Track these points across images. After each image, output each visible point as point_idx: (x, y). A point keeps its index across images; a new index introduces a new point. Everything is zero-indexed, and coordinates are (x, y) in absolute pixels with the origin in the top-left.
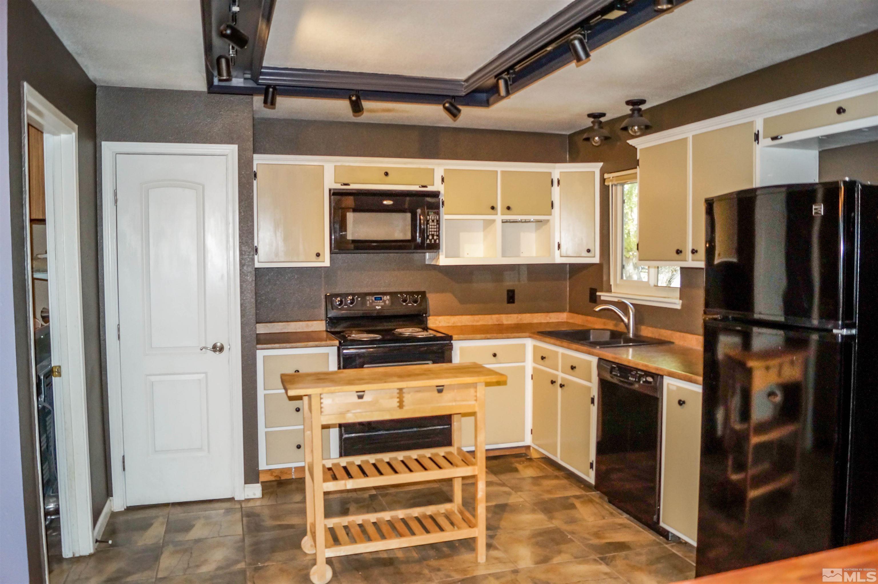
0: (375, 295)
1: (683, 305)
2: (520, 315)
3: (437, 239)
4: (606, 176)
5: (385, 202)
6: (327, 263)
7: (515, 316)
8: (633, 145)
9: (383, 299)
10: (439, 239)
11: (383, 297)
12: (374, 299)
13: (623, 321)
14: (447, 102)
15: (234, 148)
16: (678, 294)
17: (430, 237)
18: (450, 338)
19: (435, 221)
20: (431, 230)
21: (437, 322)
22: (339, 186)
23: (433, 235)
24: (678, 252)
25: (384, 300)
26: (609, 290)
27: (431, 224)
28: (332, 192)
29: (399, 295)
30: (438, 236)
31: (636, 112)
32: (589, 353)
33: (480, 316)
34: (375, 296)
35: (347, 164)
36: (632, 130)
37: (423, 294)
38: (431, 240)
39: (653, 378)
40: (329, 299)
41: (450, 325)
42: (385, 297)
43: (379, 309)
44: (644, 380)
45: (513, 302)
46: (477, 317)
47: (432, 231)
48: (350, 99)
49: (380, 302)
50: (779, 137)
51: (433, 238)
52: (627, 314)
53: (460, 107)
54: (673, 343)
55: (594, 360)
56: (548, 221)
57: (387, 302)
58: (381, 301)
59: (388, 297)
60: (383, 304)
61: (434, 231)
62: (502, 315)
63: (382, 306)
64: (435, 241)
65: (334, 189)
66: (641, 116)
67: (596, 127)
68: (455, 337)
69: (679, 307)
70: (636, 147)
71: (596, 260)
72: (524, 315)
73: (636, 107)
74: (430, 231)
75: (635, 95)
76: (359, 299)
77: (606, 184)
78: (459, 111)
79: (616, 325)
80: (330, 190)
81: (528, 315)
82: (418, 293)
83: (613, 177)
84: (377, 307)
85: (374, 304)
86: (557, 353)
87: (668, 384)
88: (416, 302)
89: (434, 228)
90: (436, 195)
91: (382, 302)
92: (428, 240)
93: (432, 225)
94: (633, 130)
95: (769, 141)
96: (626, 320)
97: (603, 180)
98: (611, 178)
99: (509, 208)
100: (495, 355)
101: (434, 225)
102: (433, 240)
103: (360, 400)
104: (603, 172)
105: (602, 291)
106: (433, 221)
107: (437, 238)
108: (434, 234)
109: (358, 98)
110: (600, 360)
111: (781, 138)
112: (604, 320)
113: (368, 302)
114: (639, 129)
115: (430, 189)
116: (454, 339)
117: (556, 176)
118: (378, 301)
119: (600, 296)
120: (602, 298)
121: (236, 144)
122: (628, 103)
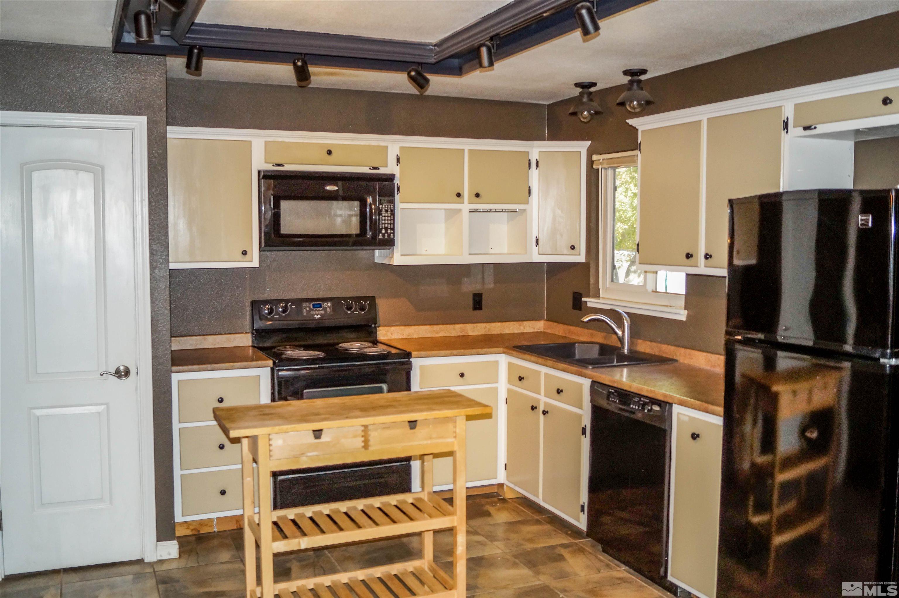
0: (313, 302)
1: (688, 316)
2: (488, 324)
3: (391, 233)
4: (595, 157)
5: (328, 188)
6: (255, 263)
7: (483, 325)
8: (634, 125)
9: (322, 306)
10: (394, 233)
11: (324, 304)
12: (311, 306)
13: (616, 333)
14: (413, 70)
15: (143, 120)
16: (682, 303)
17: (383, 231)
18: (408, 355)
19: (389, 210)
20: (383, 222)
21: (389, 334)
22: (270, 167)
23: (386, 229)
24: (689, 256)
25: (324, 307)
26: (597, 295)
27: (383, 215)
28: (262, 174)
29: (343, 301)
30: (393, 229)
31: (635, 84)
32: (581, 375)
33: (441, 326)
34: (313, 303)
35: (280, 140)
36: (630, 105)
37: (372, 299)
38: (383, 235)
39: (660, 405)
40: (256, 305)
41: (405, 337)
42: (326, 304)
43: (319, 319)
44: (649, 408)
45: (480, 308)
46: (436, 328)
47: (385, 224)
48: (295, 64)
49: (319, 310)
50: (813, 127)
51: (386, 232)
52: (621, 325)
53: (429, 76)
54: (676, 361)
55: (586, 383)
56: (524, 211)
57: (328, 310)
58: (321, 309)
59: (329, 304)
60: (323, 312)
61: (388, 224)
62: (467, 325)
63: (321, 315)
64: (389, 235)
65: (264, 171)
66: (642, 89)
67: (585, 99)
68: (414, 354)
69: (684, 318)
70: (637, 128)
71: (581, 258)
72: (493, 324)
73: (636, 78)
74: (382, 224)
75: (635, 65)
76: (294, 307)
77: (594, 167)
78: (427, 81)
79: (605, 338)
80: (259, 172)
81: (499, 324)
82: (365, 298)
83: (603, 160)
84: (315, 316)
85: (312, 313)
86: (539, 372)
87: (678, 414)
88: (362, 309)
89: (388, 220)
90: (391, 178)
91: (322, 310)
92: (381, 235)
93: (385, 216)
94: (632, 105)
95: (800, 131)
96: (620, 333)
97: (590, 163)
98: (601, 161)
99: (477, 195)
100: (462, 375)
101: (388, 216)
102: (386, 235)
103: (317, 441)
104: (590, 152)
105: (588, 296)
106: (387, 211)
107: (392, 232)
108: (388, 226)
109: (305, 63)
110: (594, 383)
111: (815, 128)
112: (591, 331)
113: (305, 310)
114: (639, 104)
115: (382, 171)
116: (413, 356)
117: (534, 156)
118: (317, 309)
119: (586, 302)
120: (589, 305)
121: (145, 115)
122: (626, 73)
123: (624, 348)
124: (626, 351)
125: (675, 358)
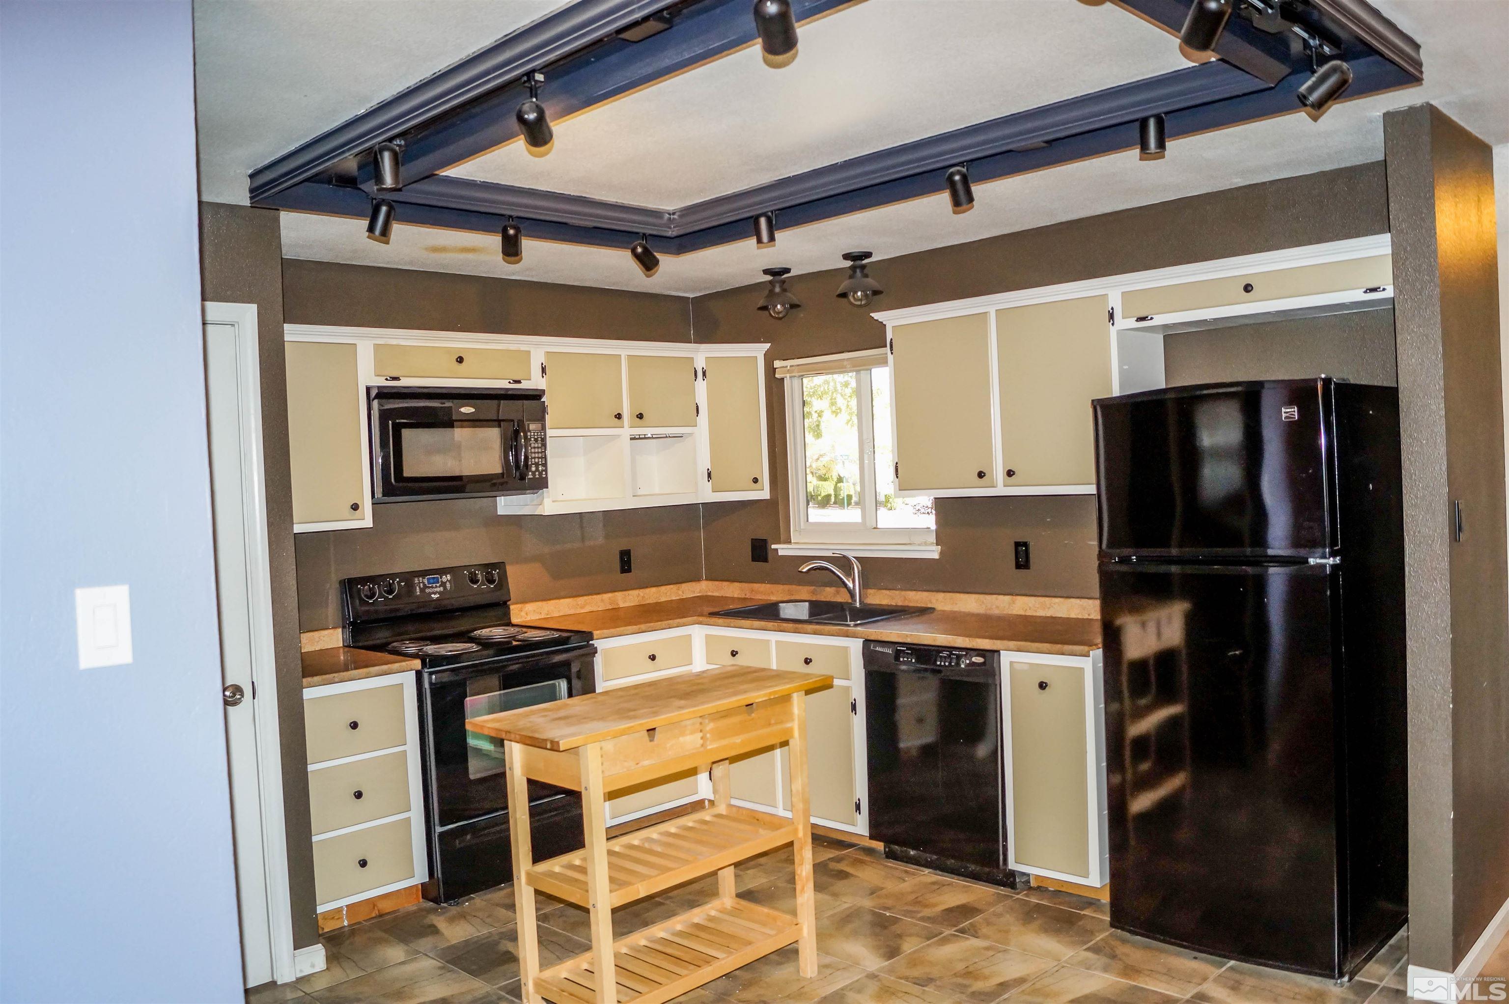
0: (427, 575)
1: (941, 553)
2: (641, 590)
3: (543, 471)
4: (777, 364)
5: (463, 410)
6: (368, 522)
7: (635, 593)
8: (880, 320)
9: (440, 580)
10: (546, 471)
11: (441, 578)
12: (426, 581)
13: (845, 585)
14: (640, 245)
15: (251, 310)
16: (933, 538)
17: (533, 469)
18: (589, 636)
19: (540, 439)
20: (533, 455)
22: (381, 382)
23: (537, 465)
24: (981, 475)
25: (442, 581)
26: (789, 541)
27: (533, 445)
28: (374, 393)
29: (465, 572)
30: (545, 465)
31: (858, 271)
32: (847, 635)
33: (586, 598)
34: (428, 577)
35: (394, 342)
36: (853, 296)
37: (500, 566)
38: (534, 473)
39: (983, 656)
40: (349, 586)
42: (444, 577)
43: (438, 599)
44: (968, 662)
45: (629, 570)
46: (581, 600)
47: (535, 458)
48: (504, 232)
49: (436, 587)
50: (1149, 318)
51: (537, 470)
52: (849, 571)
53: (658, 255)
54: (933, 609)
55: (855, 647)
56: (691, 434)
57: (448, 585)
58: (438, 585)
59: (449, 577)
60: (442, 589)
61: (539, 458)
62: (616, 593)
63: (439, 593)
64: (540, 474)
65: (379, 387)
66: (866, 276)
67: (777, 290)
68: (596, 633)
69: (936, 556)
70: (884, 323)
71: (764, 493)
72: (647, 590)
73: (858, 263)
74: (532, 458)
75: (855, 248)
76: (403, 584)
77: (777, 376)
78: (656, 262)
80: (368, 389)
81: (654, 590)
82: (493, 566)
83: (791, 366)
84: (433, 596)
85: (427, 591)
86: (768, 642)
87: (1011, 663)
88: (491, 581)
89: (538, 453)
90: (536, 396)
91: (440, 587)
92: (530, 473)
93: (535, 448)
94: (856, 296)
95: (1132, 323)
96: (849, 583)
97: (770, 371)
98: (789, 367)
99: (640, 416)
100: (653, 658)
101: (538, 448)
102: (537, 473)
103: (652, 743)
104: (769, 359)
105: (779, 542)
106: (536, 440)
107: (544, 468)
108: (539, 462)
109: (518, 230)
110: (867, 642)
111: (1152, 319)
112: (787, 587)
113: (418, 588)
114: (866, 296)
115: (525, 385)
116: (595, 637)
117: (700, 364)
118: (434, 585)
119: (776, 550)
120: (780, 553)
121: (255, 303)
122: (846, 257)
123: (855, 601)
124: (858, 605)
125: (929, 606)
